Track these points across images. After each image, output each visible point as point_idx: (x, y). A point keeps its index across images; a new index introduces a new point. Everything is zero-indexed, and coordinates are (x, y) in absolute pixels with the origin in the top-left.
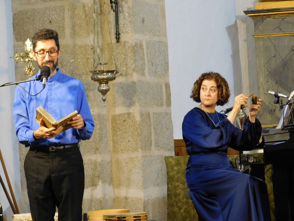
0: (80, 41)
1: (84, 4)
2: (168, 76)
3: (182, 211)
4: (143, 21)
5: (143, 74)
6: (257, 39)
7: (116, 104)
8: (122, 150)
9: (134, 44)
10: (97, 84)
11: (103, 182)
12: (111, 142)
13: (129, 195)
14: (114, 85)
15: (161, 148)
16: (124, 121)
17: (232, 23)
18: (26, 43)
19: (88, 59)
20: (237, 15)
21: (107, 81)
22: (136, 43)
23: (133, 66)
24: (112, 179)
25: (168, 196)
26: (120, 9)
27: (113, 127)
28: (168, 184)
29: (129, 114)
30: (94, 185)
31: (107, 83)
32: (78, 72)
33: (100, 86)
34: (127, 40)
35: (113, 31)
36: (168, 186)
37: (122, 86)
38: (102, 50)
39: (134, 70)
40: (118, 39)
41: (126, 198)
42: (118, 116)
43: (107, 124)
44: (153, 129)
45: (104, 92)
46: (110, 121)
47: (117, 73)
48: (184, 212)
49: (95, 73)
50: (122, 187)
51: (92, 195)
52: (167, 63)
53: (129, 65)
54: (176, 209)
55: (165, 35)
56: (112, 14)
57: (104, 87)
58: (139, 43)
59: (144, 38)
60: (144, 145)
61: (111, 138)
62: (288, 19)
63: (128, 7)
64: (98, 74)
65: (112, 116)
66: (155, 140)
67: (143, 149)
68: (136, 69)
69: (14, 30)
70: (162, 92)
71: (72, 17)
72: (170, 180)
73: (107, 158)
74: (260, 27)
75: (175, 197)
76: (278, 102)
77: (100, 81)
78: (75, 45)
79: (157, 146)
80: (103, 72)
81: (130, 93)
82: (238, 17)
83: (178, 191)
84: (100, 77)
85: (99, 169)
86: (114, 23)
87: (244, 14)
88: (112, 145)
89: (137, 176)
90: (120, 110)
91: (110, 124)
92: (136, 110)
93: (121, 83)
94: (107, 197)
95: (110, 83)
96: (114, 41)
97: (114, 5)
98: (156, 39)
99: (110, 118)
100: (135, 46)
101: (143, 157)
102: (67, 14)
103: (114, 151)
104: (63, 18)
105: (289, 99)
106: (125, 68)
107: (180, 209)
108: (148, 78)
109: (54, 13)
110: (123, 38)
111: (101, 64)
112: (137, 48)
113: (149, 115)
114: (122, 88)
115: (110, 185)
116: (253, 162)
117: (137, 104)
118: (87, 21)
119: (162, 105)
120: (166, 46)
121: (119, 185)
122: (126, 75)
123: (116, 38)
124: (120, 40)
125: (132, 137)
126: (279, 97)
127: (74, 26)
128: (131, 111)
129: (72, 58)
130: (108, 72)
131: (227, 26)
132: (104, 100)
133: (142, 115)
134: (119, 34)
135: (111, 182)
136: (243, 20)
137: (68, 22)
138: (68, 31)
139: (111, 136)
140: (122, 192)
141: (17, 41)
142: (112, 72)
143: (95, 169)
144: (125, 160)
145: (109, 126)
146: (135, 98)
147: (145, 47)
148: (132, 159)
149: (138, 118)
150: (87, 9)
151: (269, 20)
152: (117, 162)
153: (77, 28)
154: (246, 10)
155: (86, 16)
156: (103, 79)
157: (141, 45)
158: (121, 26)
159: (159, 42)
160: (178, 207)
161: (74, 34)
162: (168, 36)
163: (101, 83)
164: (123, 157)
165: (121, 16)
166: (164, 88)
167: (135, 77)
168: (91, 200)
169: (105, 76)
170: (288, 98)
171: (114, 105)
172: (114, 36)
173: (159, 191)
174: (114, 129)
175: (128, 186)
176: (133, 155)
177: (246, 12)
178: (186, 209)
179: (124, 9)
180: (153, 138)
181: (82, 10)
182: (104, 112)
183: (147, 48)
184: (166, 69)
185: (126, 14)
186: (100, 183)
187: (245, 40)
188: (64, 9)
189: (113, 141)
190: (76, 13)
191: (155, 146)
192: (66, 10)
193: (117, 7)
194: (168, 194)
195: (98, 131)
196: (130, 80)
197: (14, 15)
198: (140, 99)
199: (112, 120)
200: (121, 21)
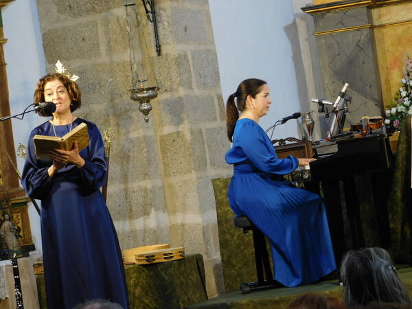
0: (116, 58)
1: (118, 17)
2: (220, 87)
3: (235, 238)
4: (186, 29)
5: (191, 88)
6: (318, 38)
7: (164, 123)
8: (174, 173)
9: (177, 55)
10: (138, 103)
11: (156, 210)
12: (162, 165)
13: (186, 222)
14: (159, 102)
15: (218, 166)
16: (174, 140)
17: (291, 22)
18: (57, 65)
19: (128, 76)
20: (295, 12)
21: (148, 100)
22: (179, 54)
23: (178, 79)
24: (166, 204)
25: (218, 222)
26: (158, 18)
27: (162, 148)
28: (217, 209)
29: (178, 133)
30: (146, 214)
31: (148, 101)
32: (118, 92)
33: (141, 106)
34: (169, 52)
35: (153, 44)
36: (217, 212)
37: (168, 103)
38: (142, 65)
39: (180, 84)
40: (159, 52)
41: (183, 225)
42: (167, 136)
43: (156, 146)
44: (206, 147)
45: (146, 112)
46: (159, 143)
47: (158, 89)
48: (238, 239)
49: (133, 91)
50: (178, 214)
51: (145, 225)
52: (217, 73)
53: (174, 80)
54: (228, 237)
55: (213, 43)
56: (151, 25)
57: (145, 106)
58: (183, 54)
59: (188, 48)
60: (197, 165)
61: (162, 161)
62: (350, 12)
63: (167, 16)
64: (138, 92)
65: (161, 137)
66: (210, 159)
67: (196, 170)
68: (182, 83)
69: (45, 52)
70: (214, 106)
71: (107, 32)
72: (219, 204)
73: (159, 183)
74: (321, 24)
75: (226, 223)
76: (322, 111)
77: (141, 100)
78: (112, 63)
79: (213, 164)
80: (143, 90)
81: (177, 110)
82: (296, 15)
83: (228, 217)
84: (139, 95)
85: (151, 196)
86: (153, 35)
87: (302, 11)
88: (162, 168)
89: (193, 200)
90: (168, 129)
91: (159, 146)
92: (185, 128)
93: (166, 100)
94: (162, 226)
95: (152, 101)
96: (155, 54)
97: (151, 15)
98: (202, 47)
99: (158, 140)
100: (178, 57)
101: (197, 178)
102: (101, 30)
103: (166, 175)
104: (97, 35)
105: (335, 106)
106: (169, 83)
107: (232, 236)
108: (197, 92)
109: (86, 29)
110: (164, 50)
111: (139, 81)
112: (181, 60)
113: (201, 132)
114: (168, 105)
115: (164, 211)
116: (309, 177)
117: (186, 122)
118: (123, 35)
119: (215, 119)
120: (215, 54)
121: (174, 212)
122: (171, 91)
123: (157, 50)
124: (162, 53)
125: (184, 157)
126: (323, 105)
127: (109, 42)
128: (180, 130)
129: (111, 77)
130: (148, 89)
131: (285, 25)
132: (147, 121)
133: (192, 133)
134: (160, 46)
135: (165, 208)
136: (302, 18)
137: (102, 39)
138: (103, 48)
139: (161, 158)
140: (179, 219)
141: (50, 63)
142: (153, 89)
143: (145, 197)
144: (178, 183)
145: (157, 147)
146: (183, 115)
147: (190, 57)
148: (185, 182)
149: (188, 136)
150: (121, 21)
151: (329, 15)
152: (171, 186)
153: (112, 44)
154: (305, 6)
155: (121, 29)
156: (144, 98)
157: (185, 57)
158: (161, 37)
159: (206, 51)
160: (230, 234)
161: (110, 50)
162: (216, 43)
163: (141, 103)
164: (176, 180)
165: (160, 26)
166: (216, 101)
167: (182, 92)
168: (145, 231)
169: (145, 94)
170: (333, 104)
171: (161, 124)
172: (154, 49)
173: (213, 216)
174: (164, 151)
175: (184, 211)
176: (187, 177)
177: (304, 9)
178: (238, 236)
179: (163, 18)
180: (208, 156)
181: (116, 24)
182: (151, 133)
183: (193, 59)
184: (217, 80)
185: (166, 23)
186: (153, 211)
187: (307, 40)
188: (97, 24)
189: (163, 163)
190: (110, 27)
191: (211, 165)
192: (100, 25)
193: (154, 17)
194: (218, 220)
195: (145, 155)
196: (176, 95)
197: (44, 35)
198: (189, 116)
199: (161, 141)
200: (161, 32)
